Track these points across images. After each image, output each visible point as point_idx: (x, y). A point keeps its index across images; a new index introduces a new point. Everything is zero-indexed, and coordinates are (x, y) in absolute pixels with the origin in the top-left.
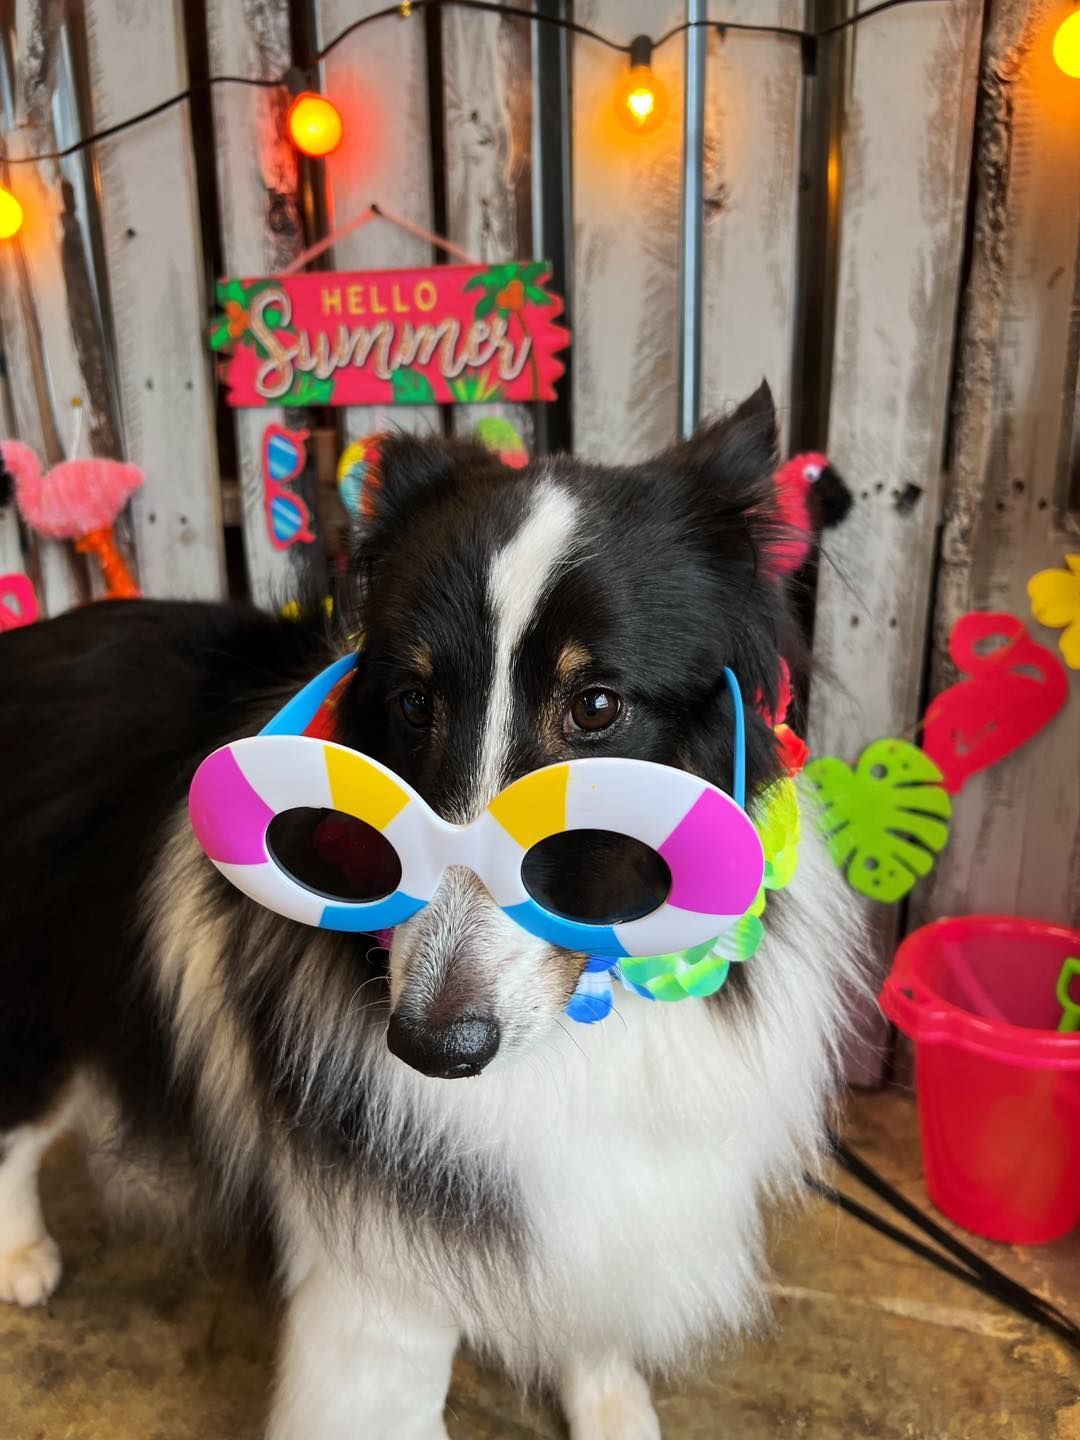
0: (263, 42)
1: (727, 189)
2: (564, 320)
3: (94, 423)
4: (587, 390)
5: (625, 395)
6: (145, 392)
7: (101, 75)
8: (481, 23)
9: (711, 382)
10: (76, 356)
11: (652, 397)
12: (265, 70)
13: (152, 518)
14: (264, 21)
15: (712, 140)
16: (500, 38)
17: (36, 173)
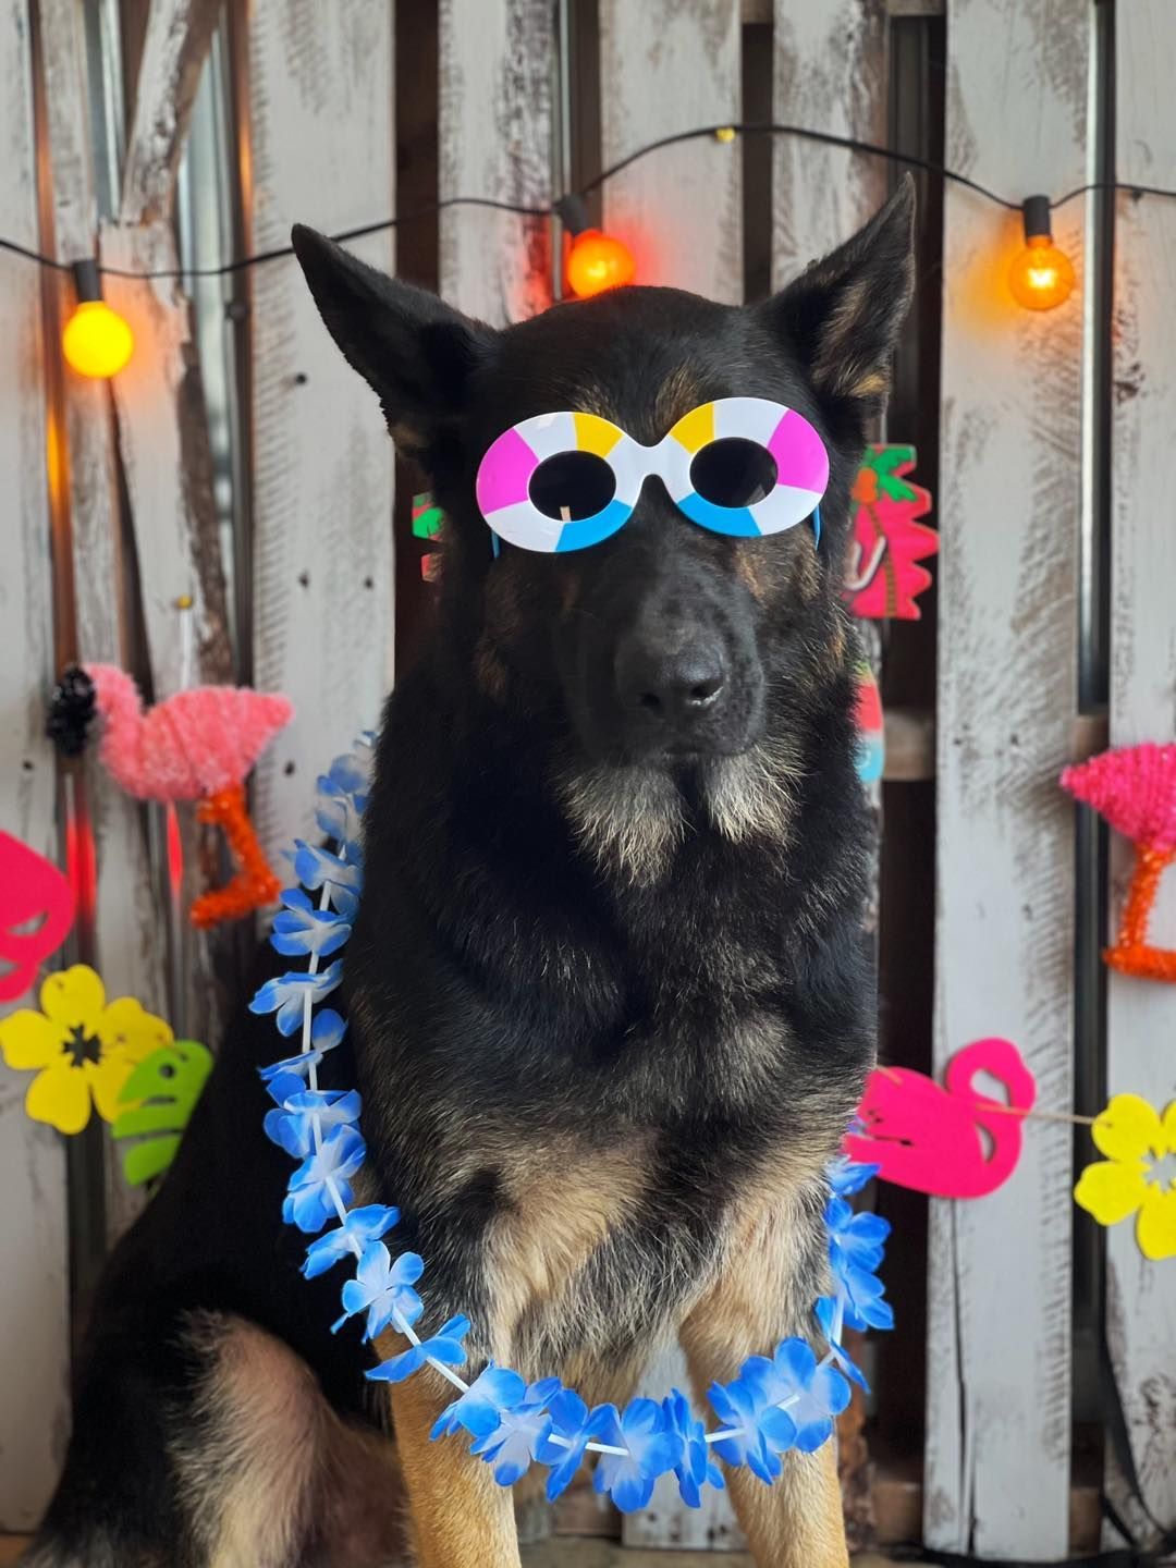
0: (518, 153)
1: (1142, 371)
2: (931, 519)
3: (207, 633)
4: (959, 603)
5: (1010, 612)
6: (299, 588)
7: (268, 171)
8: (826, 159)
9: (1121, 598)
10: (188, 536)
11: (1045, 614)
12: (519, 187)
13: (290, 770)
14: (522, 129)
15: (1120, 312)
16: (849, 177)
17: (149, 290)
